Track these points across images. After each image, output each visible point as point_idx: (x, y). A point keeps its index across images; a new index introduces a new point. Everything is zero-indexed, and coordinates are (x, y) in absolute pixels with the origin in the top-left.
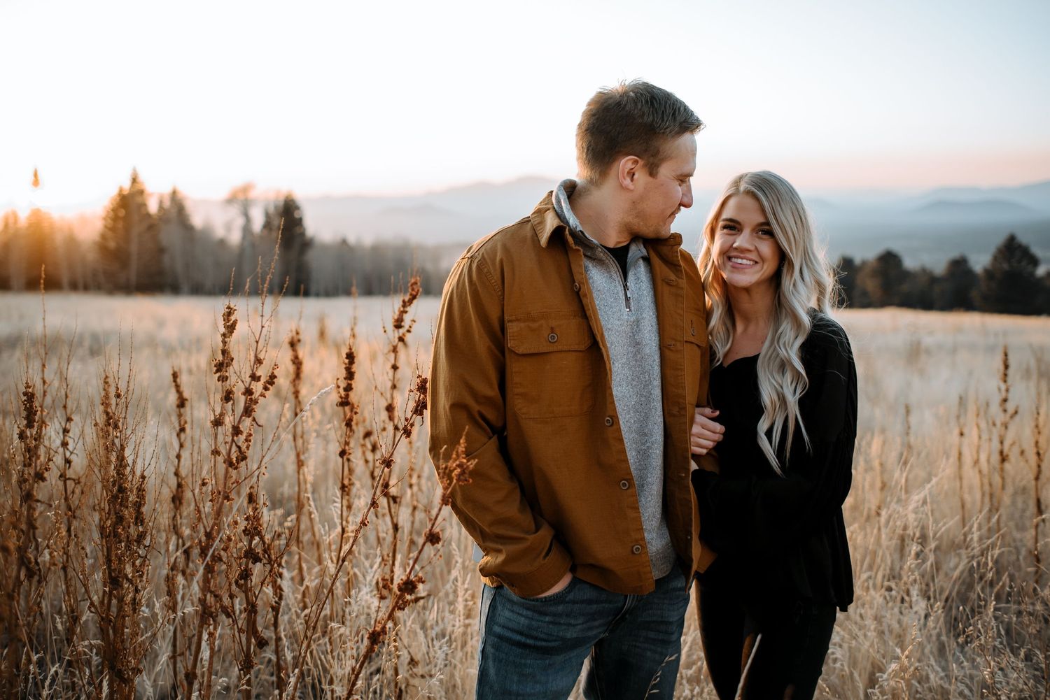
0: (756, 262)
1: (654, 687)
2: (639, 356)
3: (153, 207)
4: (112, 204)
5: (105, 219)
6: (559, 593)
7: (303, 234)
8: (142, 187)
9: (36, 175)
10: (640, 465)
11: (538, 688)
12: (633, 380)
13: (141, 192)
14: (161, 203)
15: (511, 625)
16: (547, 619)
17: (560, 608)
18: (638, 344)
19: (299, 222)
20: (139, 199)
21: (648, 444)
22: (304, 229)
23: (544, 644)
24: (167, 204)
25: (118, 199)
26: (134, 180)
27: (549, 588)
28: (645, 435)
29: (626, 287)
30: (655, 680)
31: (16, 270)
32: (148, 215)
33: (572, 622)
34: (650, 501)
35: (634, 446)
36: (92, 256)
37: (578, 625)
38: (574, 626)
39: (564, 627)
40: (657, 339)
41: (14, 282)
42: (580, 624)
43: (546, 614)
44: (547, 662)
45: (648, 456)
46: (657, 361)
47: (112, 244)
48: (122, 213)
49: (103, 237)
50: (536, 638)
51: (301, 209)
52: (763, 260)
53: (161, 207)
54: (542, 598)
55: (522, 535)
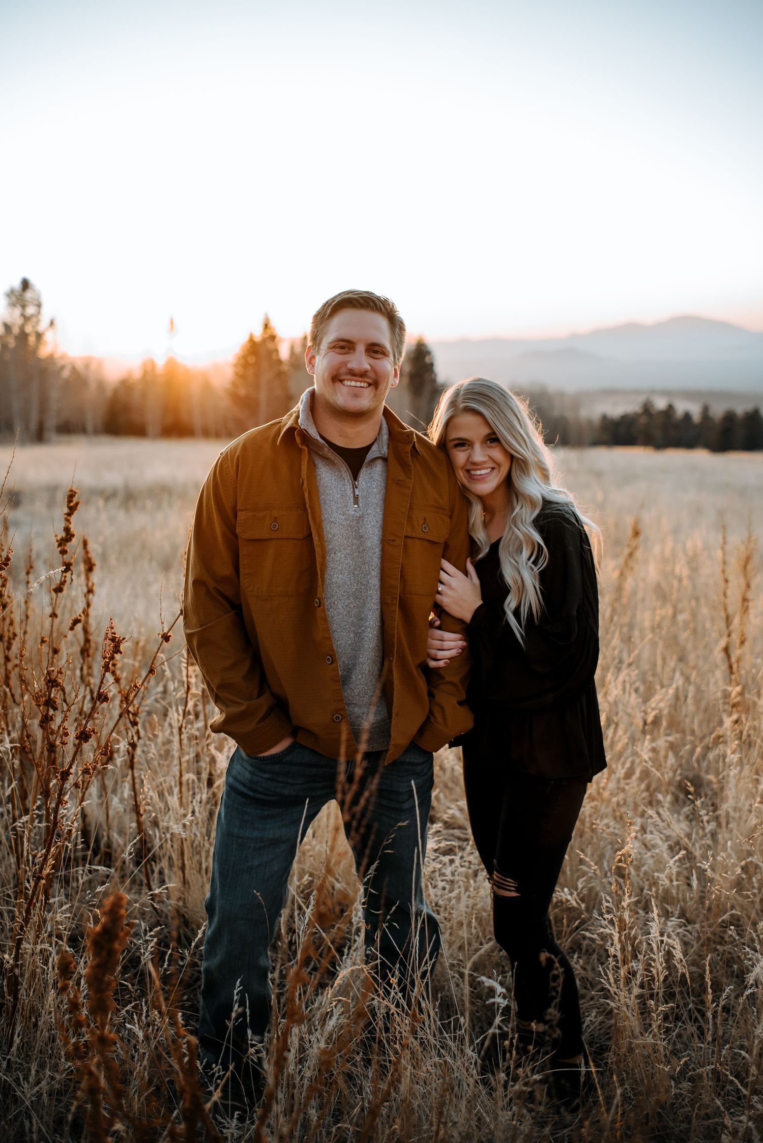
0: (493, 468)
1: (387, 847)
2: (361, 548)
3: (284, 353)
4: (243, 351)
5: (236, 365)
6: (276, 754)
7: (434, 381)
8: (274, 333)
9: (172, 322)
10: (356, 646)
11: (256, 834)
12: (355, 569)
13: (273, 338)
14: (292, 348)
15: (240, 778)
16: (266, 776)
17: (277, 767)
18: (361, 537)
19: (429, 368)
20: (270, 345)
21: (363, 628)
22: (436, 375)
23: (262, 796)
24: (298, 350)
25: (249, 345)
26: (266, 326)
27: (266, 750)
28: (362, 619)
29: (355, 487)
30: (387, 841)
31: (152, 417)
32: (280, 362)
33: (290, 781)
34: (360, 679)
35: (353, 628)
36: (225, 403)
37: (297, 784)
38: (293, 785)
39: (280, 785)
40: (380, 533)
41: (151, 429)
42: (299, 784)
43: (265, 772)
44: (266, 813)
45: (362, 639)
46: (377, 553)
47: (242, 392)
48: (252, 360)
49: (234, 384)
50: (255, 791)
51: (432, 354)
52: (499, 465)
53: (292, 353)
54: (260, 757)
55: (240, 701)
